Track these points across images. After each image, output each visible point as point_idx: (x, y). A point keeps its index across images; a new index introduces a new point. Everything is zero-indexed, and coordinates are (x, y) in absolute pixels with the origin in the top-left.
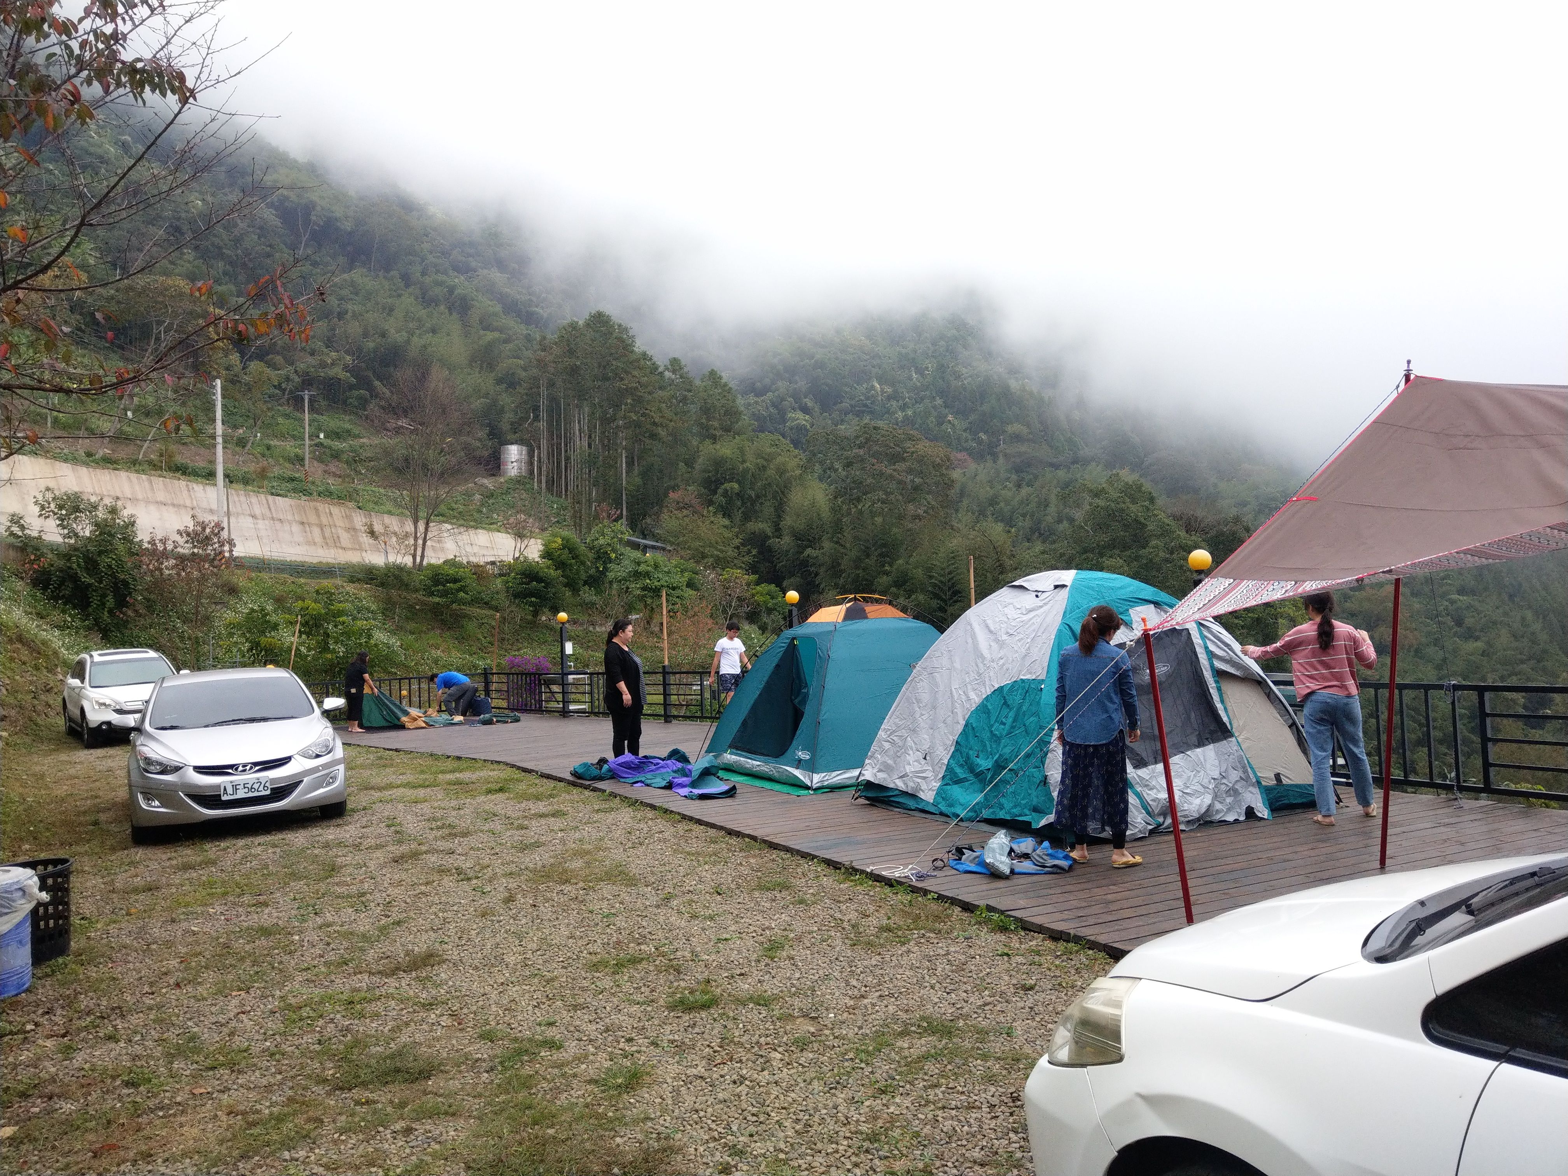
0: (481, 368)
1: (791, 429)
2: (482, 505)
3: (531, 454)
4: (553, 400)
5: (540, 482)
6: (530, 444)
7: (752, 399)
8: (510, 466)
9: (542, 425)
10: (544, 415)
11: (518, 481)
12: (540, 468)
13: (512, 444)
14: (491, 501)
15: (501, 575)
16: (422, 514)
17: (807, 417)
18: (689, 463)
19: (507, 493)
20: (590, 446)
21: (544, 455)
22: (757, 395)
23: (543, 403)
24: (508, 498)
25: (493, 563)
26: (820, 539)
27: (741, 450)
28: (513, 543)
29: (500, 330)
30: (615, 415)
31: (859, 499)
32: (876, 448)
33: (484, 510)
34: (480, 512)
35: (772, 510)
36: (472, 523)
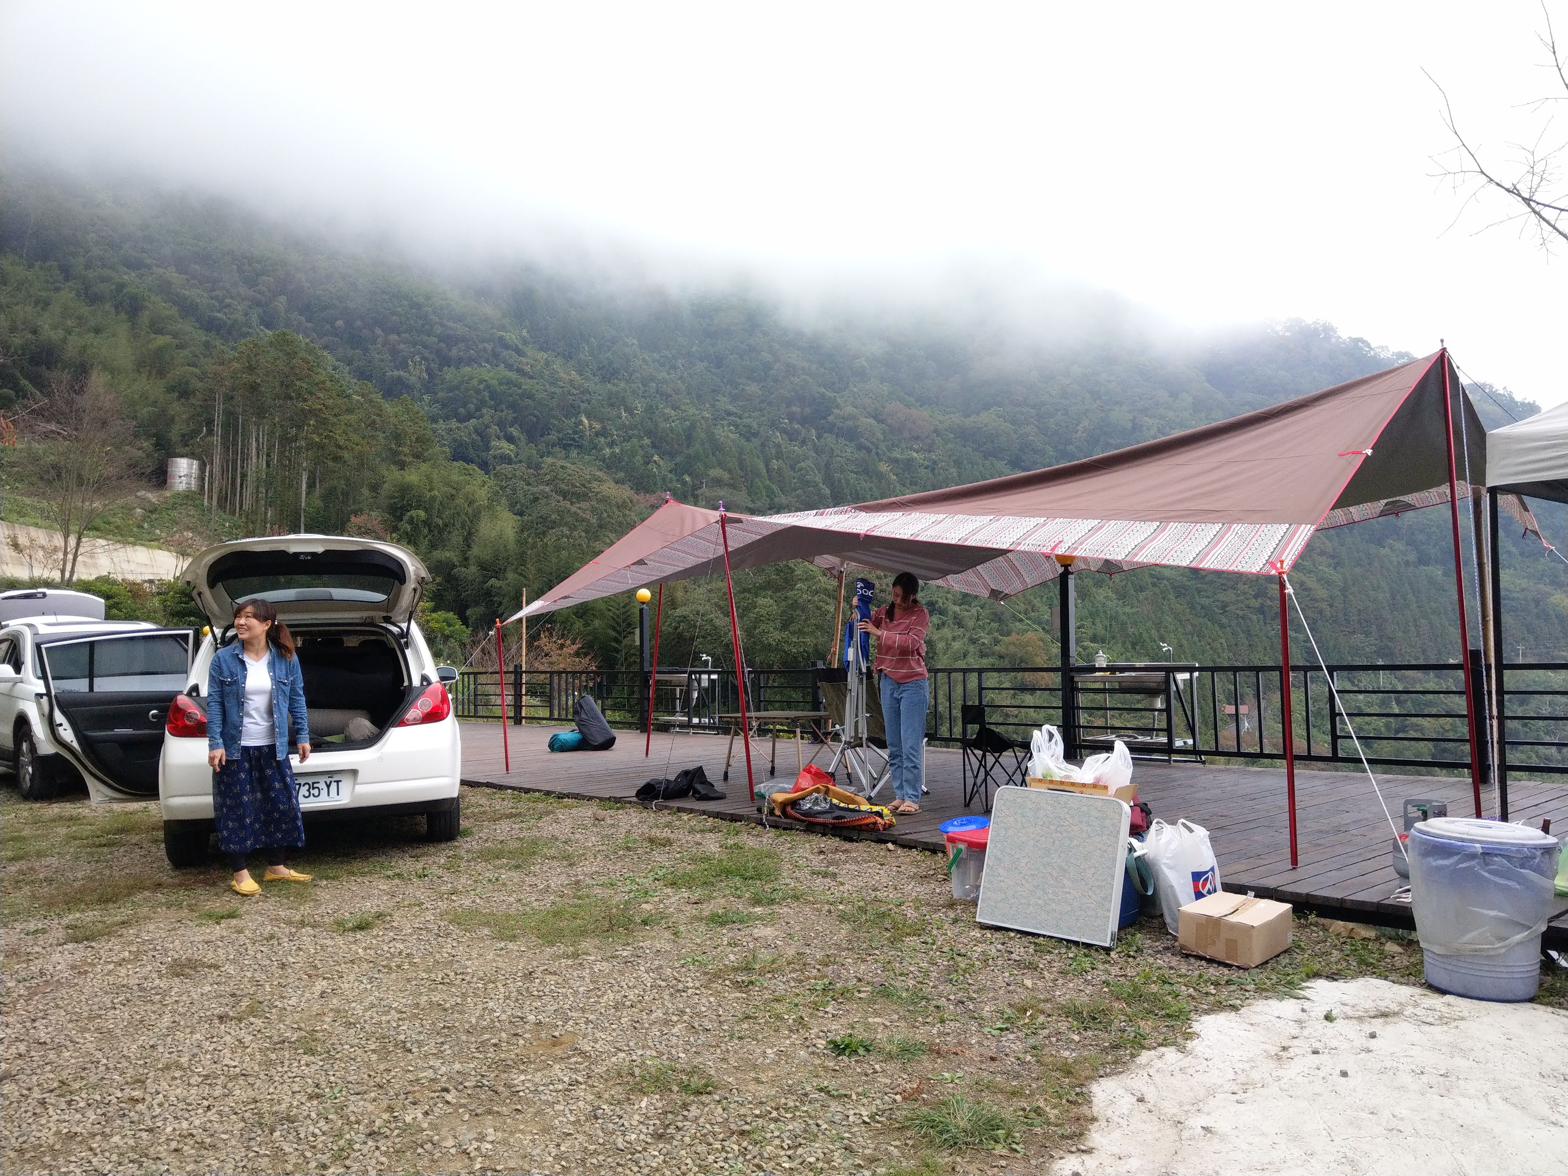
0: (150, 373)
1: (495, 457)
2: (144, 520)
3: (202, 468)
4: (230, 415)
5: (210, 498)
6: (202, 457)
7: (454, 424)
8: (178, 480)
9: (217, 439)
10: (218, 430)
11: (187, 497)
12: (211, 484)
13: (182, 456)
14: (154, 516)
15: (159, 594)
16: (74, 528)
17: (512, 447)
18: (375, 488)
19: (174, 508)
20: (268, 465)
21: (217, 469)
22: (460, 421)
23: (218, 418)
24: (174, 514)
25: (151, 582)
26: (505, 570)
27: (428, 477)
28: (174, 561)
29: (175, 336)
30: (296, 435)
31: (544, 533)
32: (563, 486)
33: (146, 525)
34: (140, 527)
35: (461, 539)
36: (131, 539)
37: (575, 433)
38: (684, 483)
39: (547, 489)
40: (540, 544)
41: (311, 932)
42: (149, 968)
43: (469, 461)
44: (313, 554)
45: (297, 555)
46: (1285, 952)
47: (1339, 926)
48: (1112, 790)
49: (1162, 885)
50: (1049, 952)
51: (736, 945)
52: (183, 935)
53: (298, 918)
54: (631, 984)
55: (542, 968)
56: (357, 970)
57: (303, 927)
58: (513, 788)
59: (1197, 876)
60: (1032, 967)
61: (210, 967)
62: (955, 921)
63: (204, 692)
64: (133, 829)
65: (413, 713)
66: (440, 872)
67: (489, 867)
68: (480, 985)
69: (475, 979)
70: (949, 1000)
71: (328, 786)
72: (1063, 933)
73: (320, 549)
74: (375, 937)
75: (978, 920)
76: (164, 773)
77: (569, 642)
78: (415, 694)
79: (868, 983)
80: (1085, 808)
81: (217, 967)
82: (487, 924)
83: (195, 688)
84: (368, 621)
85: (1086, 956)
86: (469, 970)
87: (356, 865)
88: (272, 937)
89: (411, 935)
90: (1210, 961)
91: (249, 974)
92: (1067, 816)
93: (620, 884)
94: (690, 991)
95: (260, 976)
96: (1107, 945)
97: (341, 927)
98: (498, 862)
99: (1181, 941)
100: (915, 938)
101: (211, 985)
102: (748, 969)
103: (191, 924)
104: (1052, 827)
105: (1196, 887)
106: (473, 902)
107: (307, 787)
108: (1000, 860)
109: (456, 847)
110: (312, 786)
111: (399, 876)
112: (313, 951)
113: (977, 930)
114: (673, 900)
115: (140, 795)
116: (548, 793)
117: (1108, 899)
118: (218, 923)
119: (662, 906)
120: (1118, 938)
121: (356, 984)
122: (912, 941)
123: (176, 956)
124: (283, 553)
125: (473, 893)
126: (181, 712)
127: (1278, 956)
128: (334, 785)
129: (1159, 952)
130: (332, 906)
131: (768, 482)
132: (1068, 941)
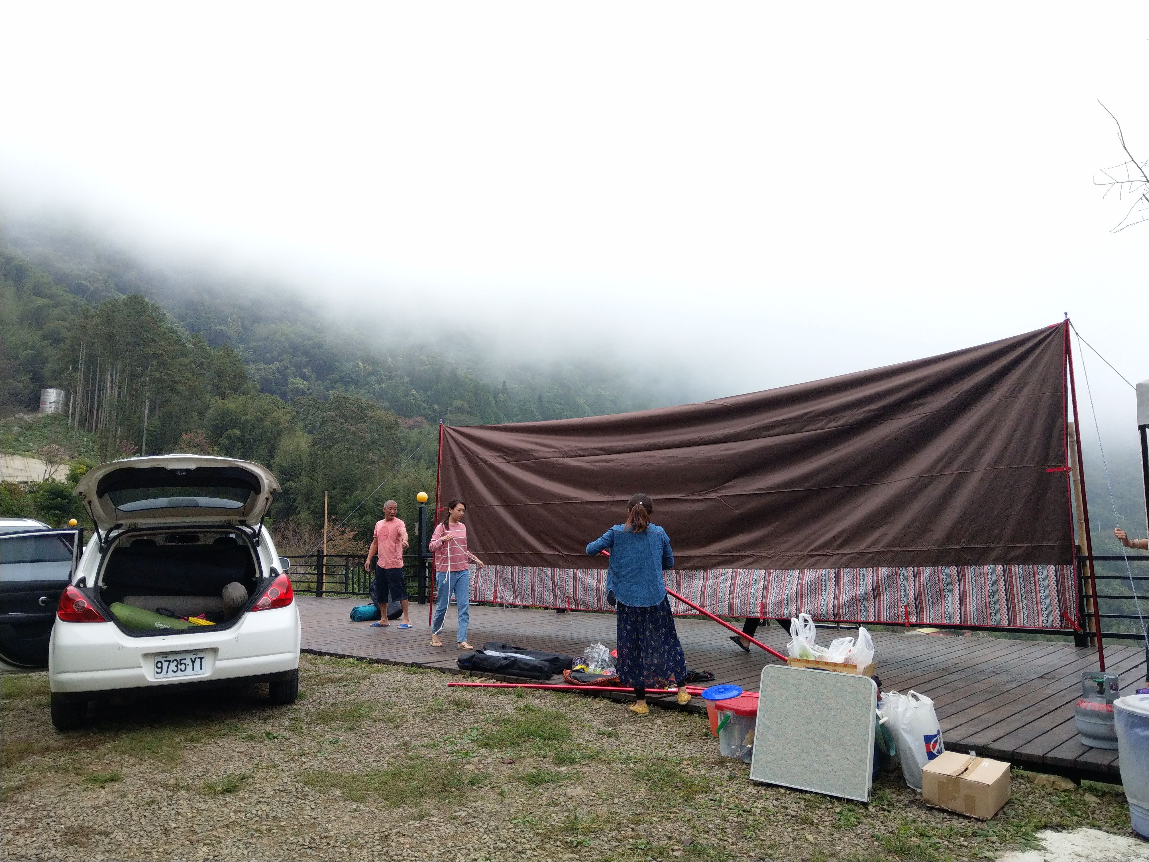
0: (31, 325)
1: (292, 390)
2: (20, 436)
3: (67, 397)
4: (91, 357)
5: (73, 419)
6: (68, 391)
7: (262, 365)
8: (48, 406)
9: (80, 375)
10: (81, 368)
11: (55, 418)
12: (74, 408)
13: (52, 387)
14: (28, 433)
15: (31, 492)
17: (305, 383)
18: (201, 413)
19: (44, 426)
20: (119, 394)
21: (79, 399)
22: (265, 363)
23: (82, 359)
24: (44, 431)
25: (25, 483)
26: (300, 474)
27: (244, 405)
28: (44, 467)
29: (50, 297)
30: (142, 373)
31: (330, 447)
32: (345, 412)
33: (22, 439)
34: (17, 440)
35: (266, 451)
36: (10, 450)
37: (353, 373)
38: (434, 411)
39: (334, 414)
40: (326, 455)
41: (186, 795)
42: (45, 836)
43: (273, 393)
44: (188, 471)
45: (174, 471)
46: (1007, 804)
47: (1043, 778)
48: (861, 667)
49: (902, 747)
50: (817, 807)
51: (556, 805)
52: (72, 801)
53: (171, 782)
54: (476, 847)
55: (394, 831)
56: (233, 835)
57: (178, 790)
58: (331, 655)
59: (928, 739)
60: (808, 822)
61: (100, 834)
62: (731, 778)
63: (90, 583)
64: (19, 694)
65: (264, 600)
66: (287, 734)
67: (327, 728)
68: (345, 850)
69: (339, 843)
70: (750, 856)
71: (193, 662)
72: (825, 790)
73: (193, 466)
74: (243, 799)
75: (751, 778)
76: (54, 652)
77: (348, 530)
78: (265, 584)
79: (677, 841)
80: (839, 684)
81: (106, 834)
82: (337, 785)
83: (83, 581)
84: (227, 524)
85: (850, 810)
86: (331, 833)
87: (214, 728)
88: (153, 802)
89: (273, 796)
90: (952, 813)
91: (136, 841)
92: (825, 691)
93: (441, 745)
94: (529, 852)
95: (146, 843)
96: (865, 800)
97: (211, 790)
98: (333, 724)
99: (925, 796)
100: (703, 795)
101: (103, 853)
102: (571, 829)
103: (78, 788)
104: (813, 700)
105: (928, 748)
106: (321, 763)
107: (175, 663)
108: (769, 727)
109: (296, 710)
110: (180, 662)
111: (252, 738)
112: (190, 815)
113: (752, 787)
114: (490, 760)
115: (27, 667)
116: (360, 659)
117: (862, 761)
118: (103, 787)
119: (481, 766)
120: (873, 793)
121: (234, 850)
122: (701, 799)
123: (69, 824)
124: (163, 469)
125: (318, 754)
126: (70, 601)
127: (1003, 807)
128: (198, 662)
129: (906, 805)
130: (200, 769)
131: (496, 410)
132: (831, 797)
